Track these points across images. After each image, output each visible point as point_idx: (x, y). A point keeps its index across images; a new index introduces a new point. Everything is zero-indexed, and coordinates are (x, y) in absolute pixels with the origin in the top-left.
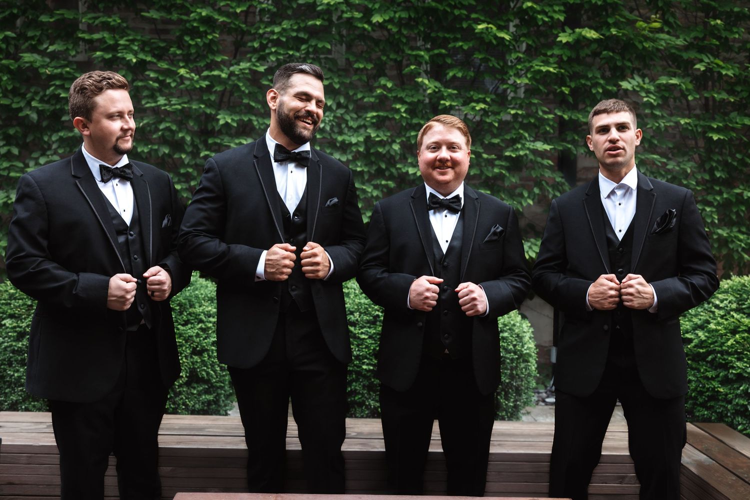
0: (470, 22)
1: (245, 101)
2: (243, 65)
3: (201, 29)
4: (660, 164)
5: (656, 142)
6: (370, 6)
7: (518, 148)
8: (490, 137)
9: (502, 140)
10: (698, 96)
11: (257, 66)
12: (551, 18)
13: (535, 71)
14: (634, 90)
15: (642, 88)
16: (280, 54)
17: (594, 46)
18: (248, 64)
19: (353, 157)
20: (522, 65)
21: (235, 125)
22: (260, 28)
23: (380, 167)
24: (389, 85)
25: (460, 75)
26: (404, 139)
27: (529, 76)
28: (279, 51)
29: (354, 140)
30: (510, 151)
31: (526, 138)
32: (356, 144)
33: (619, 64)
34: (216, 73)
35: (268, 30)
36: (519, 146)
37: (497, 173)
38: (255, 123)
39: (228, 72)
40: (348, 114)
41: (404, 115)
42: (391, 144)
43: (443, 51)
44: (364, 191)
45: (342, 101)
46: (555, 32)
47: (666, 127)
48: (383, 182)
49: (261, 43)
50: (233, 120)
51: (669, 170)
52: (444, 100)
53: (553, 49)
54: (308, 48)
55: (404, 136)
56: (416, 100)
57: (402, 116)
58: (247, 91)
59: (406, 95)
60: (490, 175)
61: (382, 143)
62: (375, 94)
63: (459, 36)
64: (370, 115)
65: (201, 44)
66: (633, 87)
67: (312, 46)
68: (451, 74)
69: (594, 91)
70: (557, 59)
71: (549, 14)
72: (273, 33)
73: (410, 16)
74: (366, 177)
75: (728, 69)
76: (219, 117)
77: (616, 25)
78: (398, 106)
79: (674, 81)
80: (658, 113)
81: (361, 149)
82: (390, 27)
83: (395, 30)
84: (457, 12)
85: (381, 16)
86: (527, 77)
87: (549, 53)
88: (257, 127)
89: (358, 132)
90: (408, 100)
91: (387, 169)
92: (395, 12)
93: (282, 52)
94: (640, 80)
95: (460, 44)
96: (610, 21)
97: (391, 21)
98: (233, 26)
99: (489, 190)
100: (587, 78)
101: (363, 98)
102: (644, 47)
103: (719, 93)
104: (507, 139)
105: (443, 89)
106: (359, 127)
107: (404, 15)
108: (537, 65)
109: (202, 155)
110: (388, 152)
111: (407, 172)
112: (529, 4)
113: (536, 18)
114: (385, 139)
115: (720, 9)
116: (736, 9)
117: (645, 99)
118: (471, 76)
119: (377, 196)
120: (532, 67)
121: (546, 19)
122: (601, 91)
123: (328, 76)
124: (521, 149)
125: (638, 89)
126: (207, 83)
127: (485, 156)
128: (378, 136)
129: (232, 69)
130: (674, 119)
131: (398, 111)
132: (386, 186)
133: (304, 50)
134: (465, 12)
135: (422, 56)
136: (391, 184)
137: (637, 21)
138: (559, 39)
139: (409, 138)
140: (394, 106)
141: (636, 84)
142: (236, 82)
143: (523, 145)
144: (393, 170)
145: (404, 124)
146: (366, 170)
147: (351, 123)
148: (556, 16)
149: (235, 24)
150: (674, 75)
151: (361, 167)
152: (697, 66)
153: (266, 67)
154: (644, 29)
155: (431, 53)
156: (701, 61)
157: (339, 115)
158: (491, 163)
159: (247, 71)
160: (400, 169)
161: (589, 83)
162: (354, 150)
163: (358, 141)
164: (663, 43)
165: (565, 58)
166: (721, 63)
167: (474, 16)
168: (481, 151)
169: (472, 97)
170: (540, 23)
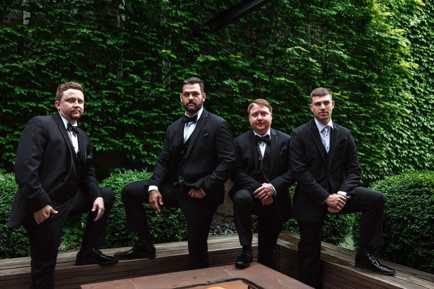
0: (156, 48)
1: (33, 81)
2: (31, 61)
3: (6, 39)
4: (239, 119)
5: (238, 109)
6: (105, 35)
7: (178, 110)
8: (164, 105)
9: (171, 107)
10: (255, 89)
11: (40, 63)
12: (193, 49)
13: (186, 74)
14: (230, 85)
15: (232, 84)
16: (54, 57)
17: (211, 64)
18: (35, 61)
19: (94, 113)
20: (180, 70)
21: (26, 95)
22: (41, 42)
23: (108, 119)
24: (115, 77)
25: (150, 74)
26: (122, 105)
27: (184, 76)
28: (53, 55)
29: (96, 105)
30: (174, 112)
31: (182, 106)
32: (97, 107)
33: (223, 73)
34: (14, 64)
35: (48, 43)
36: (179, 110)
37: (168, 123)
38: (38, 94)
39: (23, 65)
40: (91, 91)
41: (123, 93)
42: (114, 107)
43: (142, 61)
44: (100, 132)
45: (88, 84)
46: (195, 56)
47: (242, 103)
48: (111, 127)
49: (42, 50)
50: (25, 92)
51: (242, 122)
52: (144, 86)
53: (194, 64)
54: (70, 55)
55: (122, 103)
56: (129, 85)
57: (122, 93)
58: (34, 76)
59: (123, 82)
60: (165, 124)
61: (111, 107)
62: (106, 81)
63: (150, 54)
64: (104, 92)
65: (5, 48)
66: (229, 84)
67: (72, 54)
68: (146, 73)
69: (212, 85)
70: (196, 69)
71: (192, 47)
72: (50, 45)
73: (126, 43)
74: (101, 125)
75: (266, 78)
76: (15, 90)
77: (221, 55)
78: (120, 88)
79: (245, 82)
80: (239, 96)
81: (100, 110)
82: (116, 47)
83: (118, 49)
84: (149, 43)
85: (112, 41)
86: (183, 77)
87: (192, 66)
88: (39, 96)
89: (97, 101)
90: (125, 85)
91: (112, 120)
92: (118, 40)
93: (55, 56)
94: (231, 80)
95: (152, 58)
96: (219, 53)
97: (117, 44)
98: (25, 39)
99: (164, 131)
100: (208, 78)
101: (100, 83)
102: (233, 66)
103: (262, 88)
104: (173, 106)
105: (142, 80)
106: (97, 98)
107: (123, 42)
108: (187, 71)
109: (4, 111)
110: (113, 111)
111: (124, 122)
112: (185, 42)
113: (187, 49)
114: (113, 104)
115: (261, 51)
116: (268, 52)
117: (235, 90)
118: (156, 75)
119: (107, 135)
120: (185, 72)
121: (192, 50)
122: (215, 85)
123: (81, 71)
124: (180, 111)
125: (231, 85)
126: (8, 70)
127: (162, 114)
128: (108, 103)
129: (24, 63)
130: (245, 99)
131: (120, 90)
132: (112, 129)
133: (68, 55)
134: (153, 43)
135: (131, 63)
136: (115, 128)
137: (230, 54)
138: (198, 60)
139: (124, 105)
140: (117, 88)
141: (230, 82)
142: (27, 70)
143: (181, 109)
144: (116, 121)
145: (122, 97)
146: (101, 121)
147: (93, 96)
148: (196, 49)
149: (27, 38)
150: (244, 79)
151: (99, 119)
152: (254, 76)
153: (46, 63)
154: (232, 58)
155: (136, 62)
156: (255, 74)
157: (86, 91)
158: (165, 118)
159: (35, 65)
160: (119, 120)
161: (209, 81)
162: (96, 110)
163: (98, 105)
164: (240, 65)
165: (200, 69)
166: (263, 75)
167: (158, 45)
168: (161, 112)
169: (156, 85)
170: (189, 52)
